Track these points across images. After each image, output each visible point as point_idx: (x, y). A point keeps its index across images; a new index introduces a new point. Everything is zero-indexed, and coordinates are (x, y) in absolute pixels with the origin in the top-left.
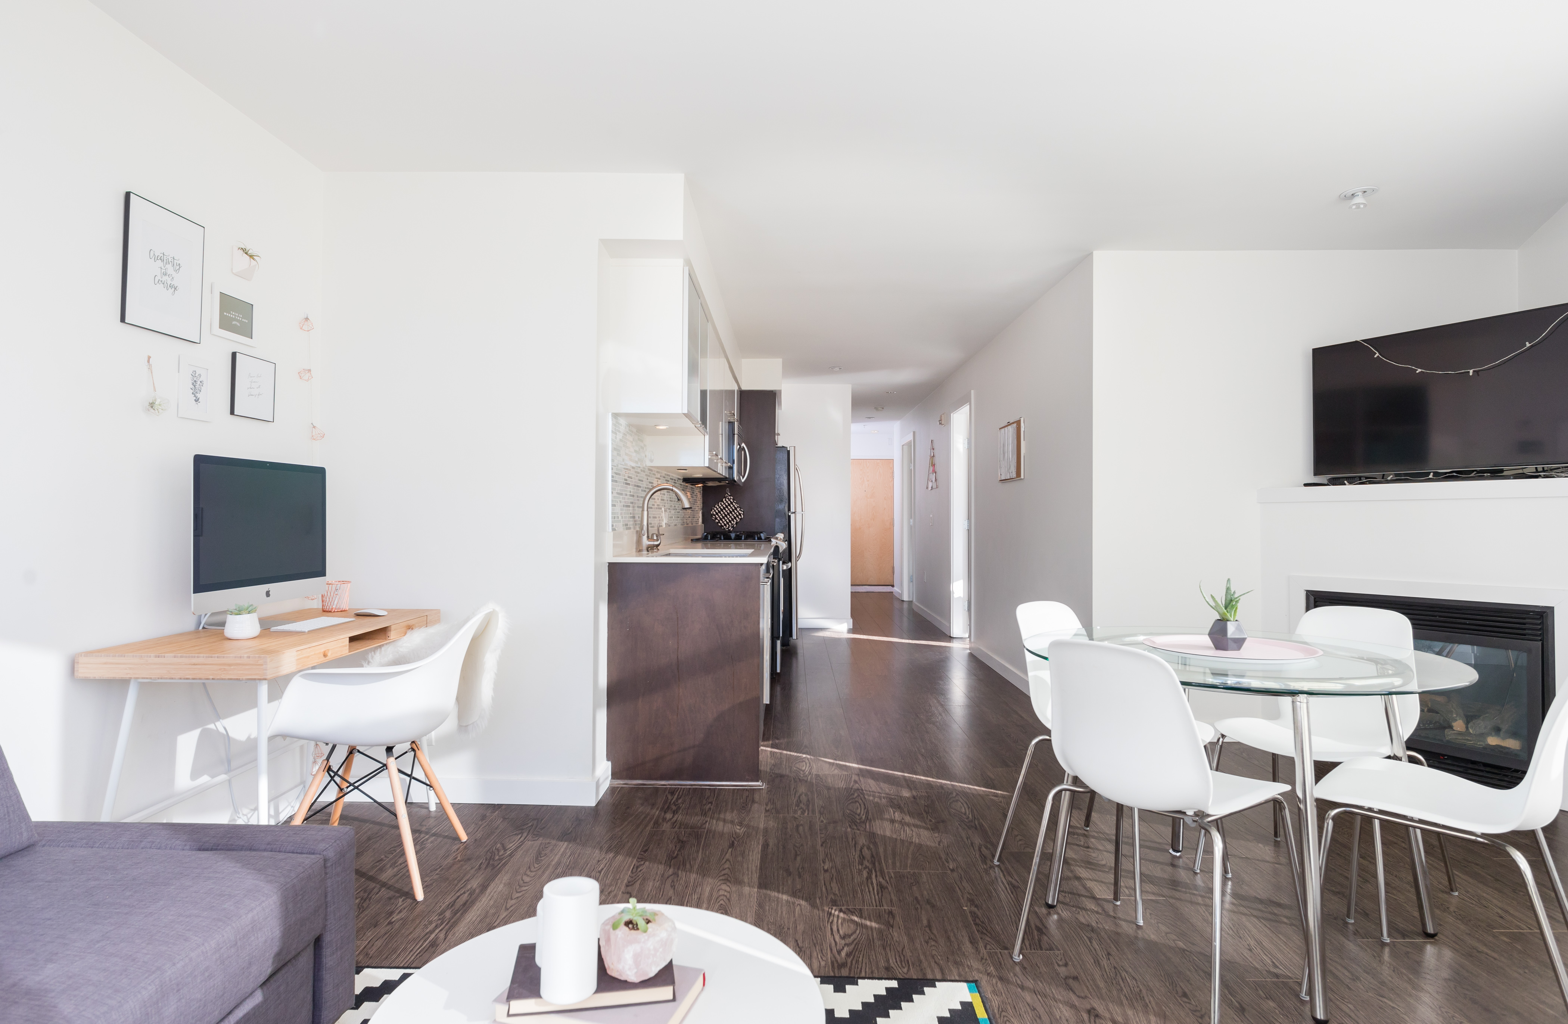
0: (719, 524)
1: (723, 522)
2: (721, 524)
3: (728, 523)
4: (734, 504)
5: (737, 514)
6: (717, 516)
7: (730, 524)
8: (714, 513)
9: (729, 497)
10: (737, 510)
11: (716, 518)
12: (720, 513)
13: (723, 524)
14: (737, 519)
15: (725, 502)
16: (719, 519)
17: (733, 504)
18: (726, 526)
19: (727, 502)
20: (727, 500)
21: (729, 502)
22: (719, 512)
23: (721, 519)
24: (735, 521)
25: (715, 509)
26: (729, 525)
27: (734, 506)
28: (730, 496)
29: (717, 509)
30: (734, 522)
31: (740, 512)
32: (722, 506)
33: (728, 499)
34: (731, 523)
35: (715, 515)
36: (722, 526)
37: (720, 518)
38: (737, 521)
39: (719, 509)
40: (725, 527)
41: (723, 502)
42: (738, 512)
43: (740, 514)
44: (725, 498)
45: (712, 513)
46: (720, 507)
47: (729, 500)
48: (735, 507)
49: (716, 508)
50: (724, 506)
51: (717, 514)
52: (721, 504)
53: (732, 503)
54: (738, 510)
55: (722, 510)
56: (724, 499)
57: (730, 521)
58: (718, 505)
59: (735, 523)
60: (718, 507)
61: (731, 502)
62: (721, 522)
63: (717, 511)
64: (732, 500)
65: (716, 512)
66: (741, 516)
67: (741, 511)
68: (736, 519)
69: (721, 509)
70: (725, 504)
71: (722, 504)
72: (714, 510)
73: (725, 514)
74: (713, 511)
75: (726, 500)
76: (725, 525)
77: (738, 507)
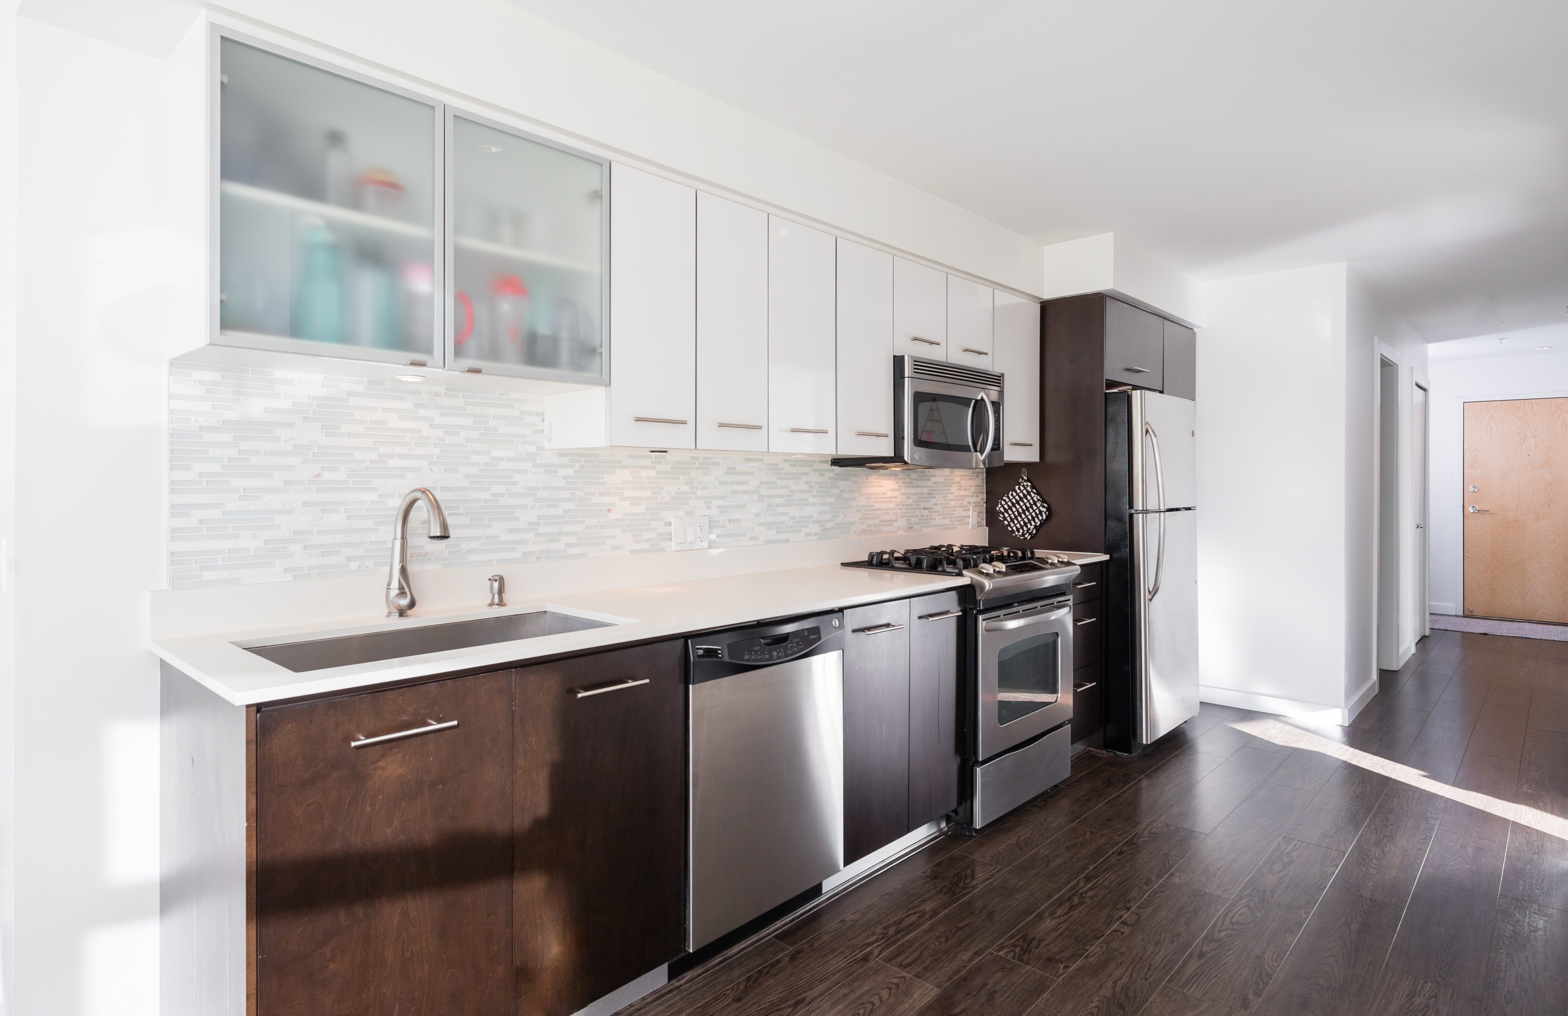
0: (1010, 529)
1: (1015, 525)
2: (1011, 528)
3: (1022, 527)
4: (1033, 495)
5: (1037, 511)
6: (1006, 515)
7: (1025, 528)
8: (1002, 509)
9: (1025, 484)
10: (1036, 505)
11: (1005, 519)
12: (1012, 510)
13: (1014, 528)
14: (1037, 520)
15: (1018, 491)
16: (1009, 519)
17: (1031, 496)
18: (1019, 532)
19: (1021, 491)
20: (1022, 488)
21: (1025, 492)
22: (1010, 508)
23: (1012, 520)
24: (1033, 523)
25: (1003, 503)
26: (1024, 531)
27: (1032, 498)
28: (1025, 481)
29: (1006, 503)
30: (1031, 525)
31: (1041, 508)
32: (1014, 497)
33: (1023, 486)
34: (1027, 527)
35: (1003, 514)
36: (1013, 531)
37: (1011, 518)
38: (1036, 523)
39: (1010, 503)
40: (1017, 533)
41: (1016, 492)
42: (1038, 508)
43: (1041, 512)
44: (1019, 484)
45: (998, 509)
46: (1010, 500)
47: (1025, 488)
48: (1034, 501)
49: (1005, 501)
50: (1017, 498)
51: (1006, 511)
52: (1012, 495)
53: (1029, 493)
54: (1039, 505)
55: (1014, 505)
56: (1017, 487)
57: (1026, 524)
58: (1008, 497)
59: (1032, 527)
60: (1007, 500)
61: (1027, 491)
62: (1012, 525)
63: (1006, 506)
64: (1029, 489)
65: (1004, 509)
66: (1042, 516)
67: (1044, 507)
68: (1035, 521)
69: (1012, 503)
70: (1018, 494)
71: (1014, 494)
72: (1001, 504)
73: (1019, 512)
74: (1000, 506)
75: (1019, 488)
76: (1018, 530)
77: (1038, 500)
